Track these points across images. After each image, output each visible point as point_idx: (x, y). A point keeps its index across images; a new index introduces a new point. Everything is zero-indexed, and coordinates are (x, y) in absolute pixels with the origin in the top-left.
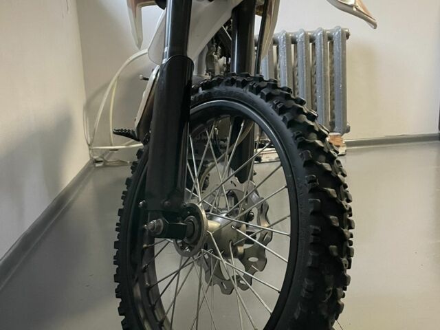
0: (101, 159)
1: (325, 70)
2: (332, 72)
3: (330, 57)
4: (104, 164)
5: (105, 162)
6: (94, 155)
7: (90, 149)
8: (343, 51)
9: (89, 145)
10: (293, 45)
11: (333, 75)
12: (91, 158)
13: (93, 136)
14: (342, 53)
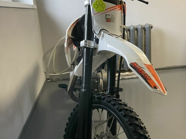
0: (50, 78)
1: (142, 42)
2: (145, 42)
3: (144, 36)
4: (51, 80)
5: (52, 79)
6: (47, 77)
7: (45, 75)
8: (150, 34)
9: (45, 73)
10: (128, 32)
11: (146, 43)
12: (46, 78)
13: (47, 70)
14: (149, 35)
